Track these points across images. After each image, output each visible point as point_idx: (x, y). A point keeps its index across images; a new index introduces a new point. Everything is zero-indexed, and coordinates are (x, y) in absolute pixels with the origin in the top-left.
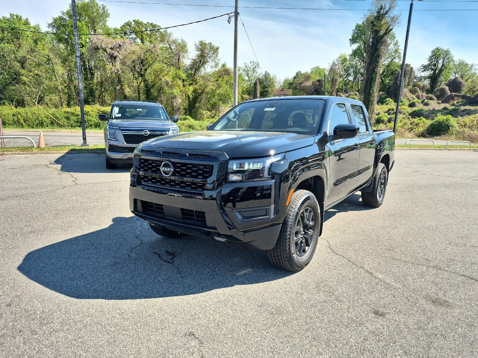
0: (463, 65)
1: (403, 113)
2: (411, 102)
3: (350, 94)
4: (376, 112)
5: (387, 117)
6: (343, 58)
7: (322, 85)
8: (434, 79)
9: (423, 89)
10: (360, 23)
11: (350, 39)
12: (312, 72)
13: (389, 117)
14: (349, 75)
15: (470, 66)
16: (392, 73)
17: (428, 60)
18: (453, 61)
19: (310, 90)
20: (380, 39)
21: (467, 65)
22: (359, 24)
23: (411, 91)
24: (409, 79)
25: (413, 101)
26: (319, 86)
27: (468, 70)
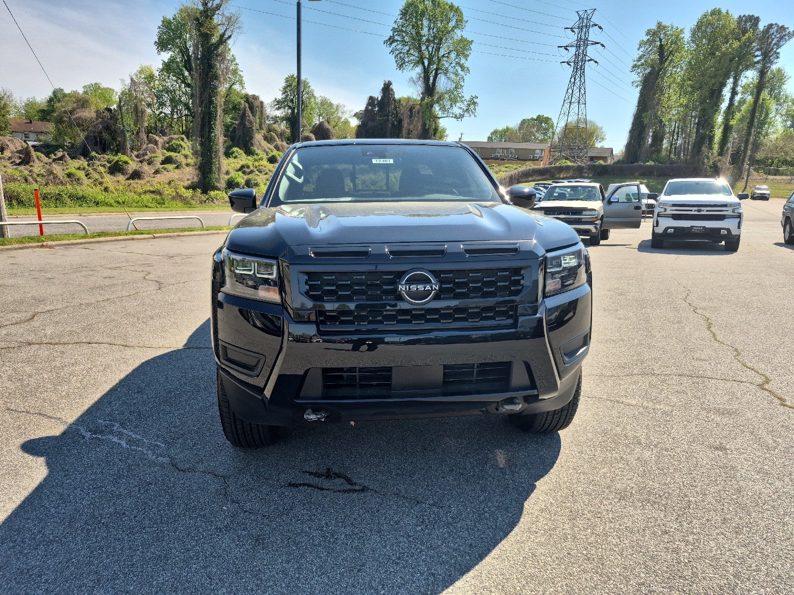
0: (326, 104)
1: (264, 173)
2: (270, 155)
3: (172, 138)
4: (224, 169)
5: (243, 178)
6: (148, 74)
7: (117, 119)
8: (293, 121)
9: (281, 135)
10: (170, 17)
11: (156, 42)
12: (86, 93)
13: (246, 177)
14: (162, 104)
15: (335, 107)
16: (234, 108)
17: (281, 93)
18: (315, 97)
19: (94, 126)
20: (214, 50)
21: (331, 105)
22: (168, 18)
23: (266, 138)
24: (259, 119)
25: (273, 154)
26: (111, 119)
27: (334, 112)
